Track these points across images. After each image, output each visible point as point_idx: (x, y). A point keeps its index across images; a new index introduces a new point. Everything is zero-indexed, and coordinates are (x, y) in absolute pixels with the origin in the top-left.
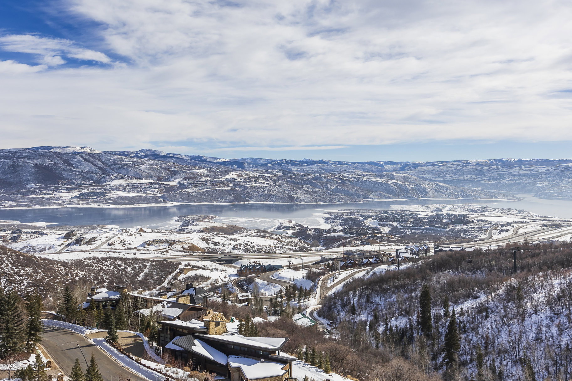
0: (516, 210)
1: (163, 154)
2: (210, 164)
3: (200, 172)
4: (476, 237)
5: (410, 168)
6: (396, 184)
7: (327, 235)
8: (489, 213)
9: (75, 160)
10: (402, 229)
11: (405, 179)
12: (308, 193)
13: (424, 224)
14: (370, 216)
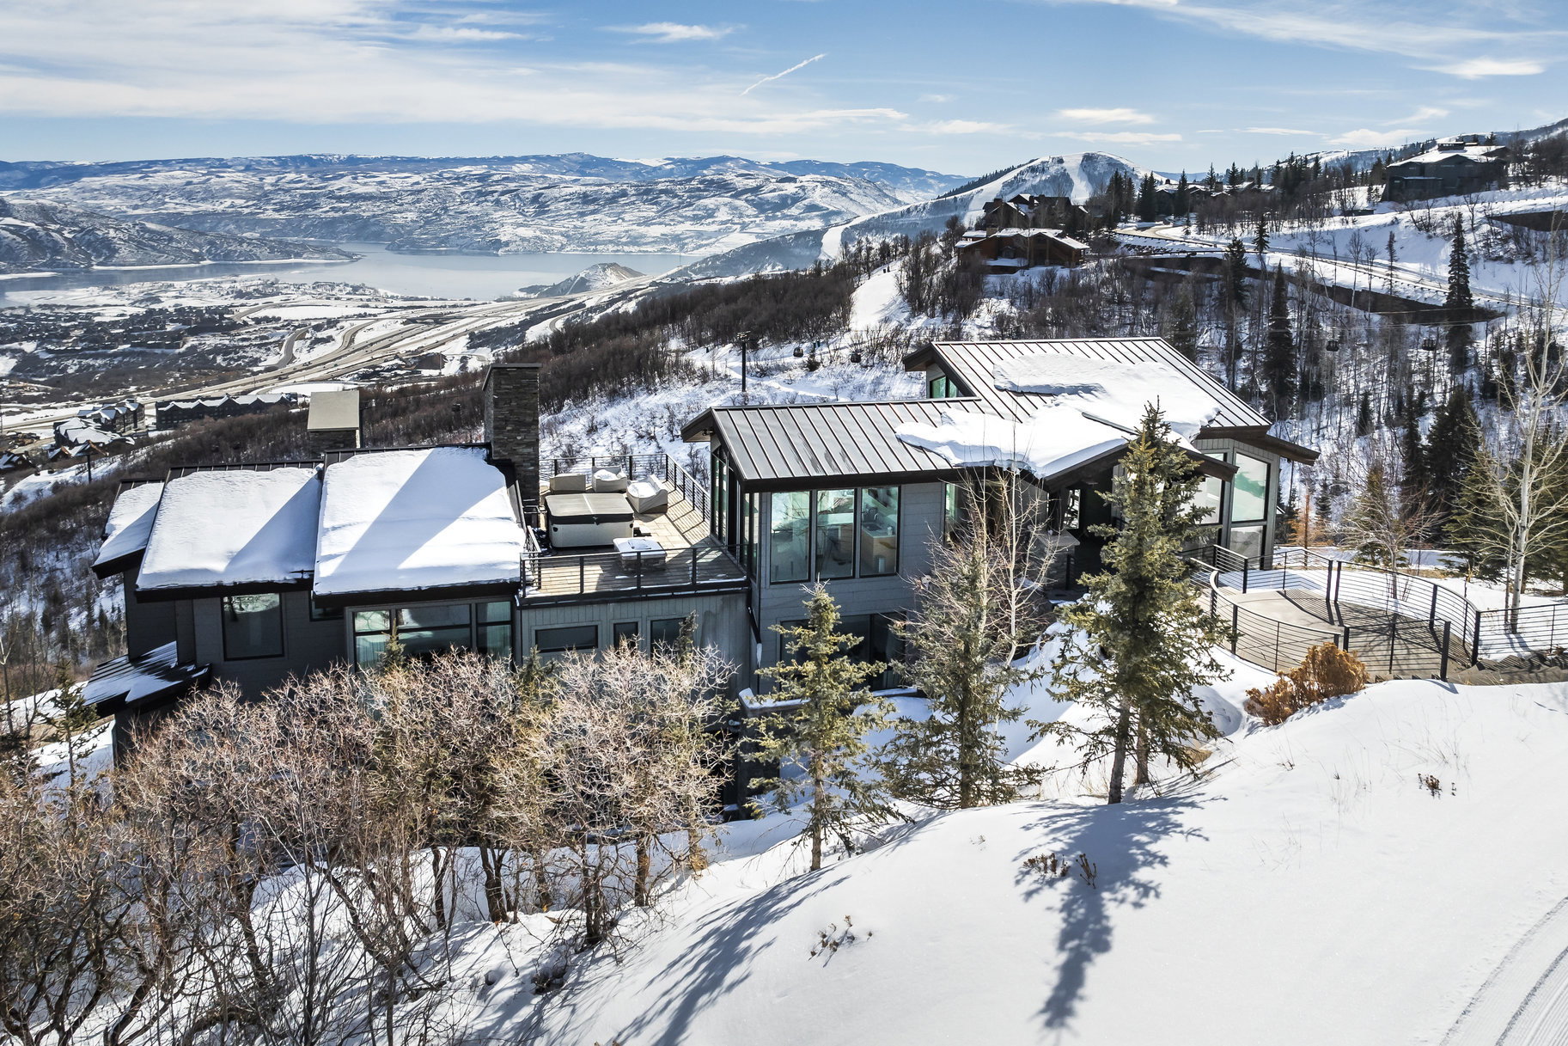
0: (346, 285)
4: (256, 362)
5: (55, 179)
6: (17, 230)
8: (284, 297)
10: (51, 360)
11: (46, 214)
13: (116, 340)
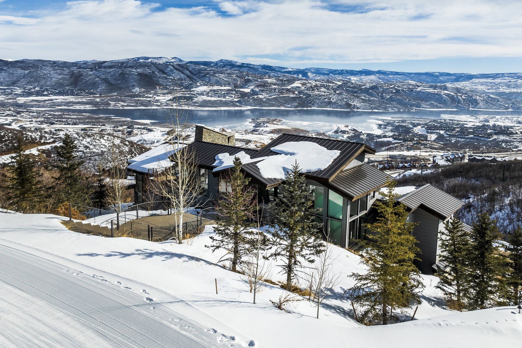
1: (238, 64)
2: (279, 73)
3: (269, 80)
4: (516, 147)
5: (464, 79)
6: (448, 95)
7: (378, 140)
9: (169, 69)
10: (447, 137)
11: (458, 90)
12: (364, 101)
13: (470, 133)
14: (419, 124)
